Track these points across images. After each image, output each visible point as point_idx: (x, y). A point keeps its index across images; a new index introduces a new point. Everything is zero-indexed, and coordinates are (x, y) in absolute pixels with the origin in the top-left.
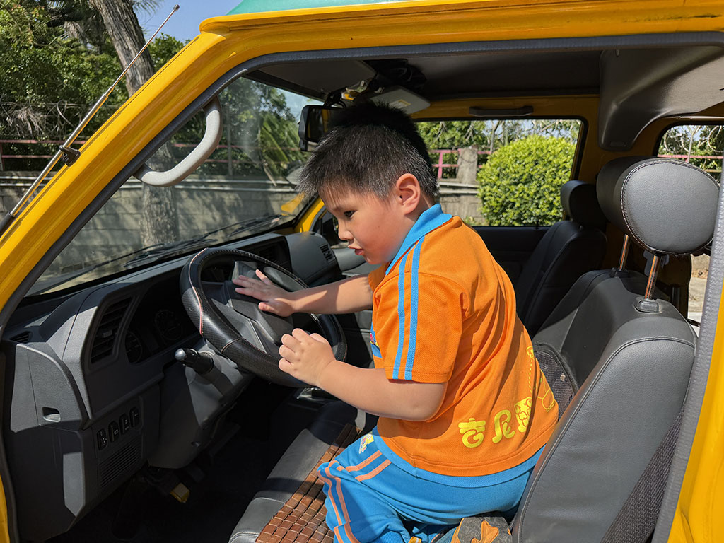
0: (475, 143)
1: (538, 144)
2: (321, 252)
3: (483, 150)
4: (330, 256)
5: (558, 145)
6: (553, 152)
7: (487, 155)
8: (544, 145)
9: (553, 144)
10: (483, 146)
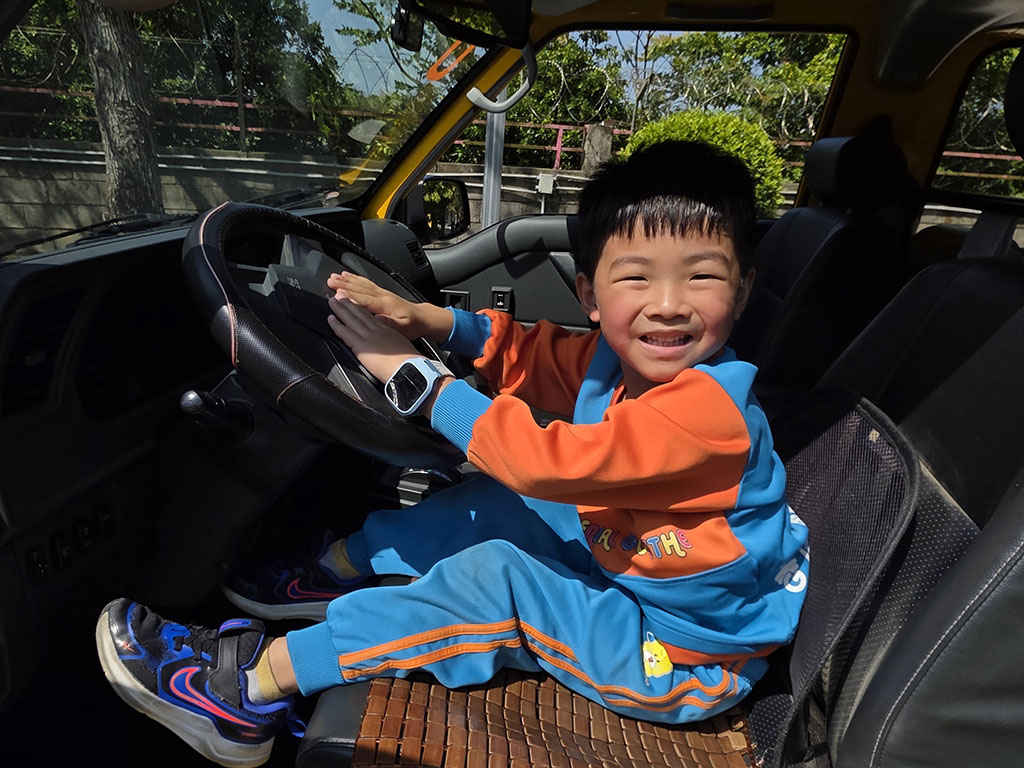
0: (609, 117)
1: (702, 121)
2: (408, 250)
3: (620, 128)
4: (423, 259)
5: (730, 125)
6: (722, 133)
7: (628, 136)
8: (710, 123)
9: (722, 121)
10: (620, 123)
